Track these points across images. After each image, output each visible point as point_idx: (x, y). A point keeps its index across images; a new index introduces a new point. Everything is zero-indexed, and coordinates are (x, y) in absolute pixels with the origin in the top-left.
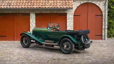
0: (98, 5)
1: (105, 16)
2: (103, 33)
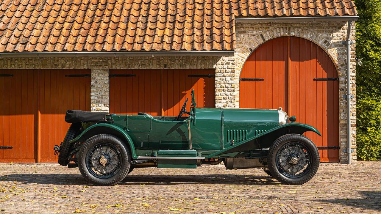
0: (324, 46)
2: (342, 140)
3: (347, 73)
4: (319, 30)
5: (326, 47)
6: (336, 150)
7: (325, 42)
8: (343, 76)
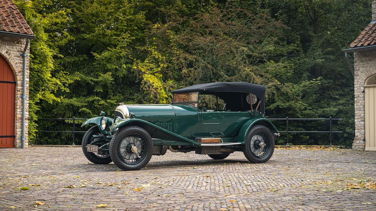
0: (6, 55)
1: (23, 85)
2: (18, 130)
3: (23, 78)
4: (2, 42)
5: (7, 56)
6: (12, 138)
7: (7, 52)
8: (20, 80)
